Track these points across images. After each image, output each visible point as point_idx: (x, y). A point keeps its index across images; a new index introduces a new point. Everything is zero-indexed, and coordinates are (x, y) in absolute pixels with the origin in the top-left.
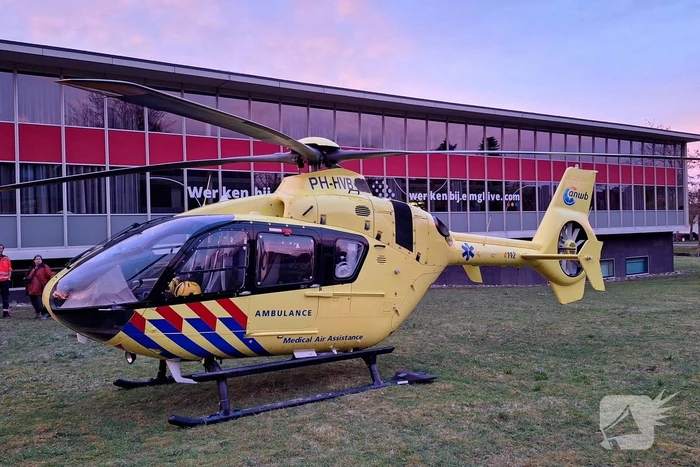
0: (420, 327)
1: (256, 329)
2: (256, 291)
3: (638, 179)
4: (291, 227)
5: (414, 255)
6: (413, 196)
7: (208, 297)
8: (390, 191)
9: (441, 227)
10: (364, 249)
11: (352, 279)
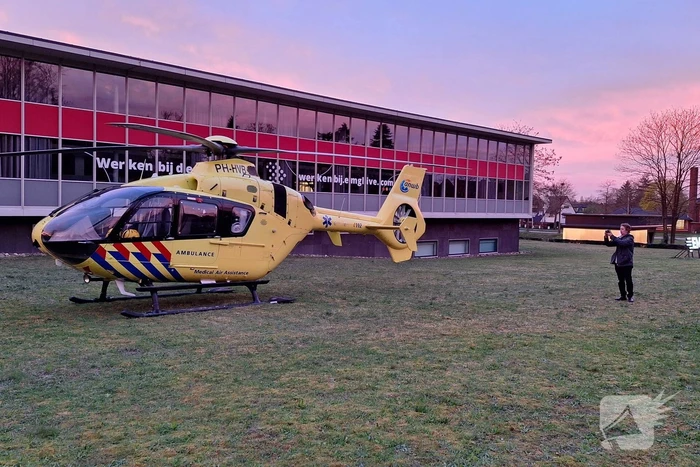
0: (295, 278)
1: (177, 262)
2: (178, 237)
3: (493, 173)
4: (202, 197)
5: (287, 220)
6: (302, 177)
7: (146, 239)
8: (282, 172)
9: (307, 203)
10: (251, 216)
11: (242, 234)
